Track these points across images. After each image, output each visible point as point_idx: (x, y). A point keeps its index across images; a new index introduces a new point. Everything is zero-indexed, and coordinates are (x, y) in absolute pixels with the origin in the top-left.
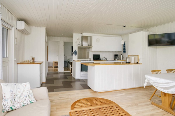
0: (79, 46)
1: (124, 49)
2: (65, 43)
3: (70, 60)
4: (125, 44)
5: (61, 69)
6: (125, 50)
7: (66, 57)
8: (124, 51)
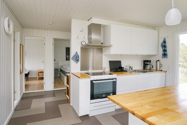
0: (84, 43)
1: (165, 51)
2: (56, 40)
3: (64, 67)
4: (165, 42)
5: (49, 85)
6: (166, 53)
7: (58, 62)
8: (165, 55)
